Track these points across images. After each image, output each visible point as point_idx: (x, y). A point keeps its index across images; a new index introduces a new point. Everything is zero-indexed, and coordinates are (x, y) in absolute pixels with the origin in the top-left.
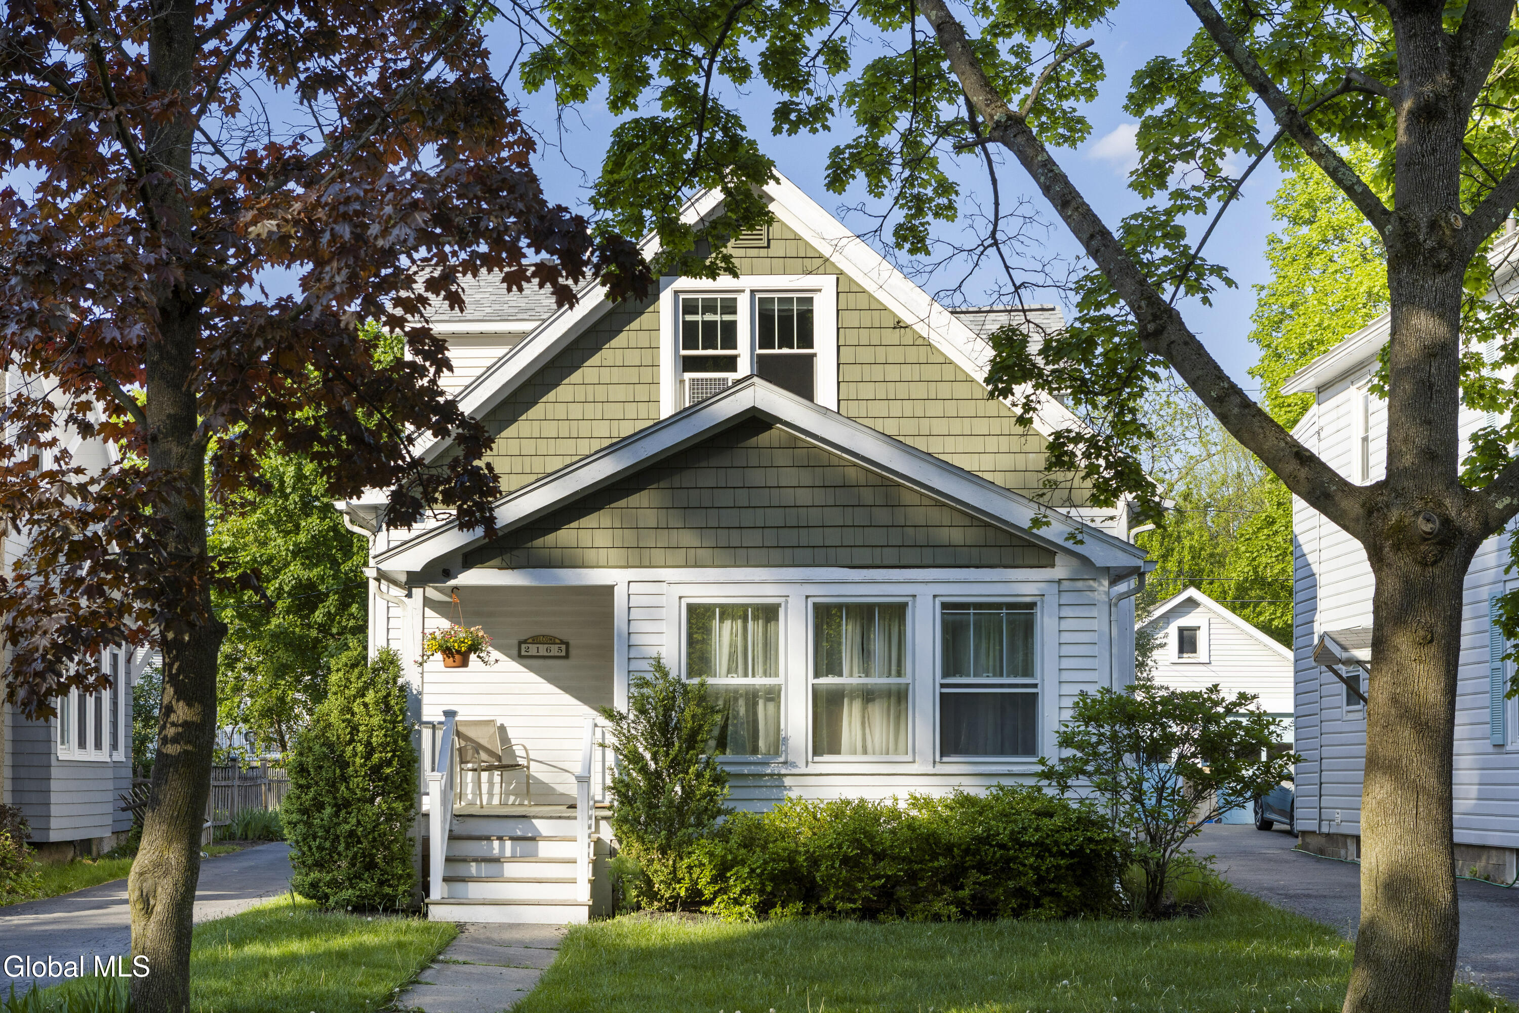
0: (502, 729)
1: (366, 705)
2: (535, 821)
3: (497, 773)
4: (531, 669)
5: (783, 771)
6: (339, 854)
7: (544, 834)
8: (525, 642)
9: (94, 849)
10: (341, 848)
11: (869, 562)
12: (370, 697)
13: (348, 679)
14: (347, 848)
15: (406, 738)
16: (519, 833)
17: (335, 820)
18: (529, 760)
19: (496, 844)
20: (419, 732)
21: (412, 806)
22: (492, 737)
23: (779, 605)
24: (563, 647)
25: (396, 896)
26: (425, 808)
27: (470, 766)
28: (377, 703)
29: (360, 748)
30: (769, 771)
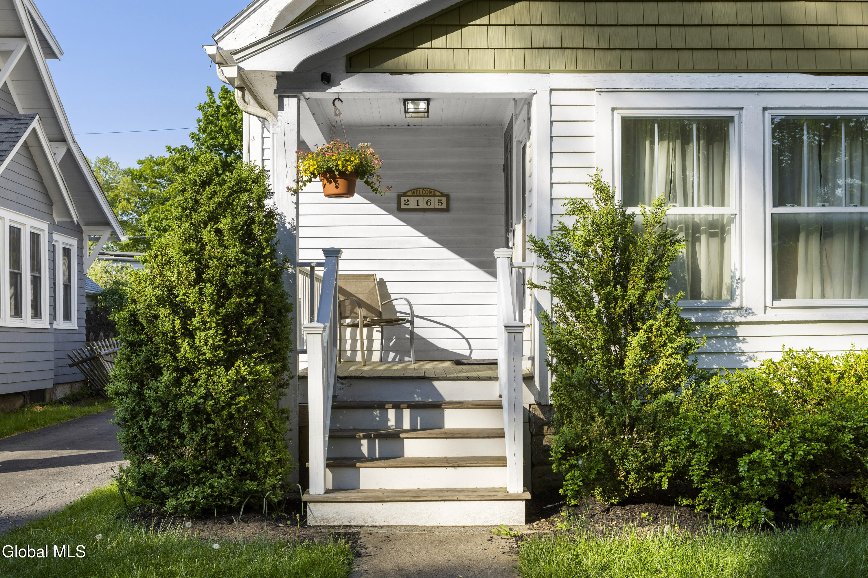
0: (382, 284)
1: (219, 232)
2: (436, 384)
3: (377, 328)
4: (408, 222)
5: (737, 319)
6: (182, 437)
7: (447, 399)
8: (404, 194)
9: (48, 397)
10: (185, 428)
11: (837, 68)
12: (225, 224)
13: (196, 202)
14: (193, 428)
15: (275, 278)
16: (417, 398)
17: (175, 391)
18: (413, 316)
19: (391, 414)
20: (294, 277)
21: (284, 368)
22: (371, 292)
23: (731, 119)
24: (444, 200)
25: (264, 492)
26: (301, 367)
27: (348, 321)
28: (234, 229)
29: (209, 289)
30: (721, 319)
